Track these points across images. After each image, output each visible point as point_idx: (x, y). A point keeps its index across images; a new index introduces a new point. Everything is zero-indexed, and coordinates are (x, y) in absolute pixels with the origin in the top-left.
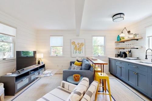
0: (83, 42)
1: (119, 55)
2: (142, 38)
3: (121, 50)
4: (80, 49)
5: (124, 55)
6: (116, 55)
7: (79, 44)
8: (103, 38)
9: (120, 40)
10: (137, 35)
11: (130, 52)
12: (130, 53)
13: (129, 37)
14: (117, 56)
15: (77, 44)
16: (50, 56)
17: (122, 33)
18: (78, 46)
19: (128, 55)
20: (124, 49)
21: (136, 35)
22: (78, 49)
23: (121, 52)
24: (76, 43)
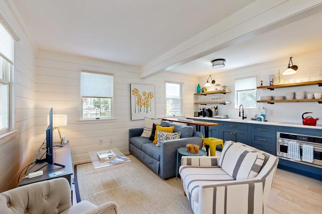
0: (152, 91)
1: (200, 114)
2: (231, 92)
3: (204, 106)
4: (146, 104)
5: (208, 113)
6: (195, 113)
7: (144, 94)
8: (178, 86)
9: (200, 92)
10: (227, 88)
11: (216, 108)
12: (216, 110)
13: (216, 89)
14: (197, 115)
15: (141, 95)
16: (81, 119)
17: (208, 82)
18: (143, 98)
19: (214, 114)
20: (206, 104)
21: (224, 87)
22: (144, 104)
23: (203, 109)
24: (141, 93)
